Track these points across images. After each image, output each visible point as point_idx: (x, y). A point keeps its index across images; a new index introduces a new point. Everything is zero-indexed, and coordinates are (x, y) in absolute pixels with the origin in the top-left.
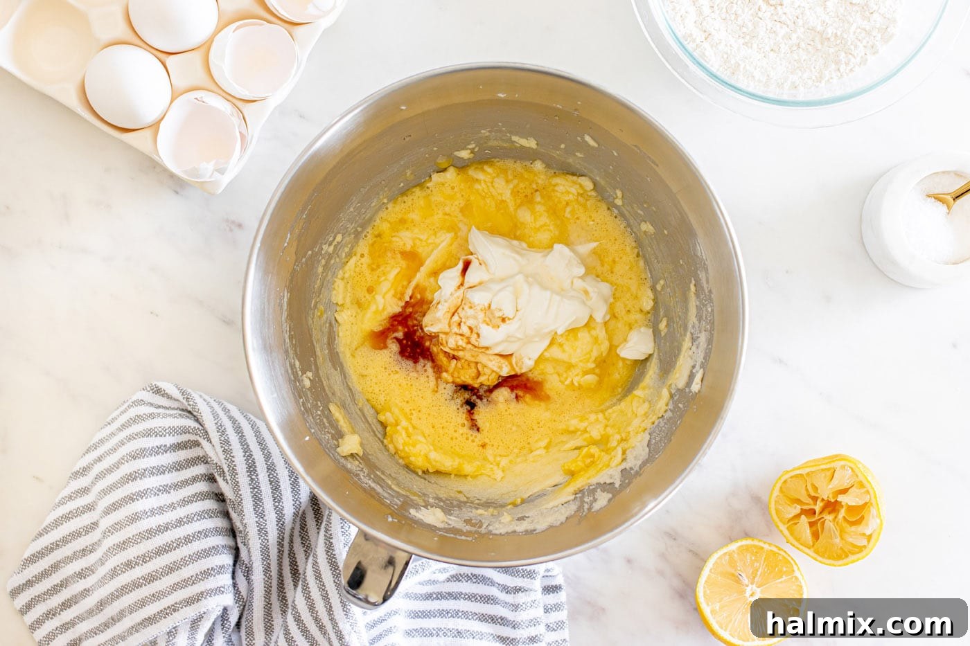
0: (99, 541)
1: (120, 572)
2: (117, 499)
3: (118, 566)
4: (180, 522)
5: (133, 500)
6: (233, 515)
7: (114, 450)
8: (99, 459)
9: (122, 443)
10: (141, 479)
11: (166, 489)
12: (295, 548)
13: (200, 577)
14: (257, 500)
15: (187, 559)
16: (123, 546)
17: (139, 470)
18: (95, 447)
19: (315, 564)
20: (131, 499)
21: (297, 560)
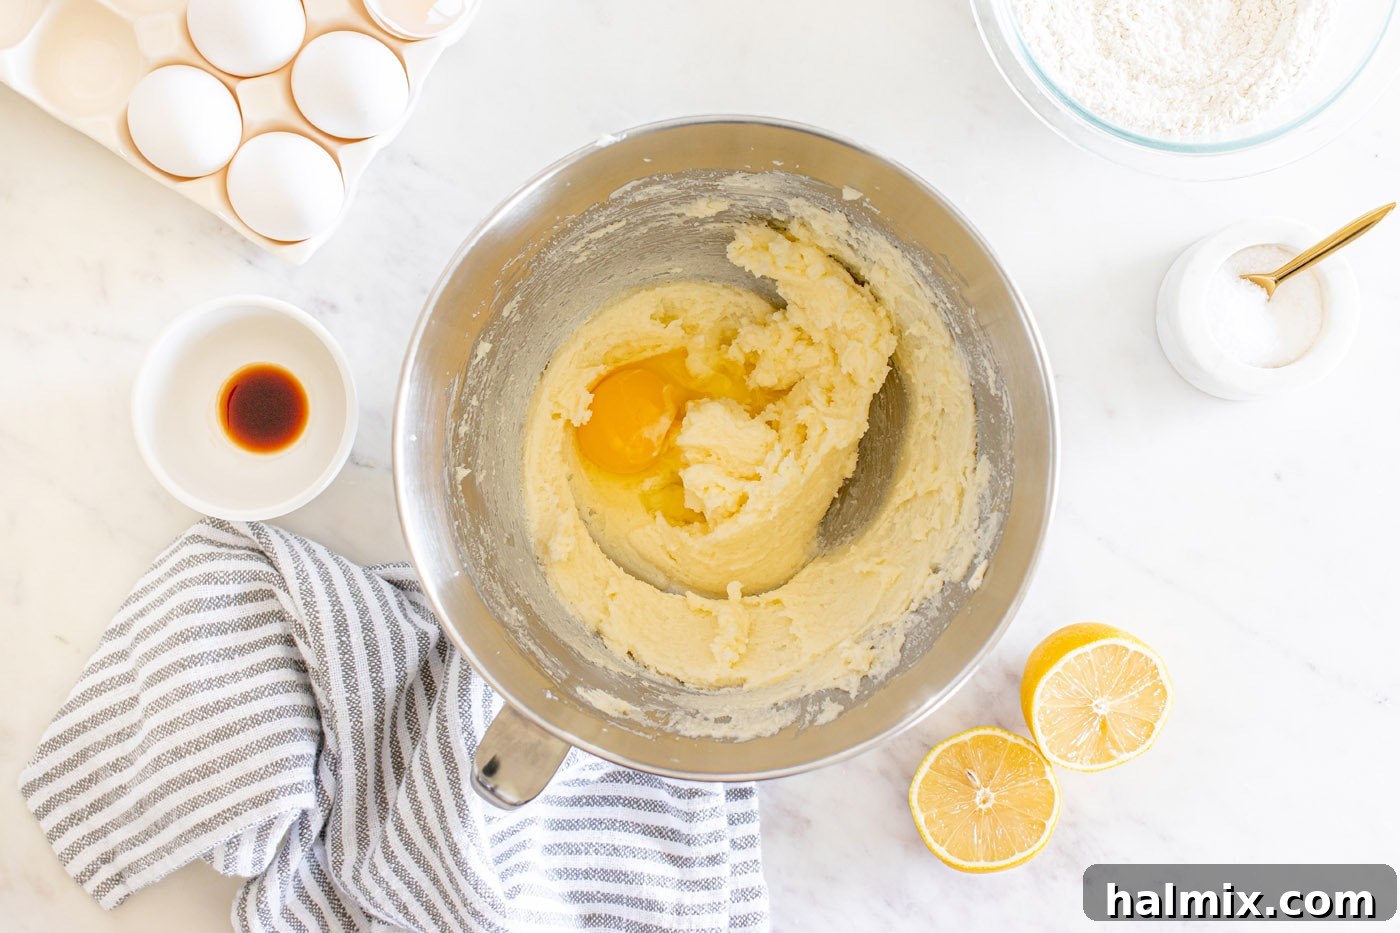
0: (140, 721)
1: (165, 763)
2: (162, 666)
3: (163, 755)
4: (245, 698)
5: (184, 667)
6: (317, 690)
7: (161, 601)
8: (142, 614)
9: (171, 592)
10: (195, 639)
11: (228, 654)
12: (398, 735)
13: (271, 770)
14: (349, 669)
15: (253, 746)
16: (169, 728)
17: (192, 628)
18: (137, 597)
19: (424, 755)
20: (181, 666)
21: (402, 750)
